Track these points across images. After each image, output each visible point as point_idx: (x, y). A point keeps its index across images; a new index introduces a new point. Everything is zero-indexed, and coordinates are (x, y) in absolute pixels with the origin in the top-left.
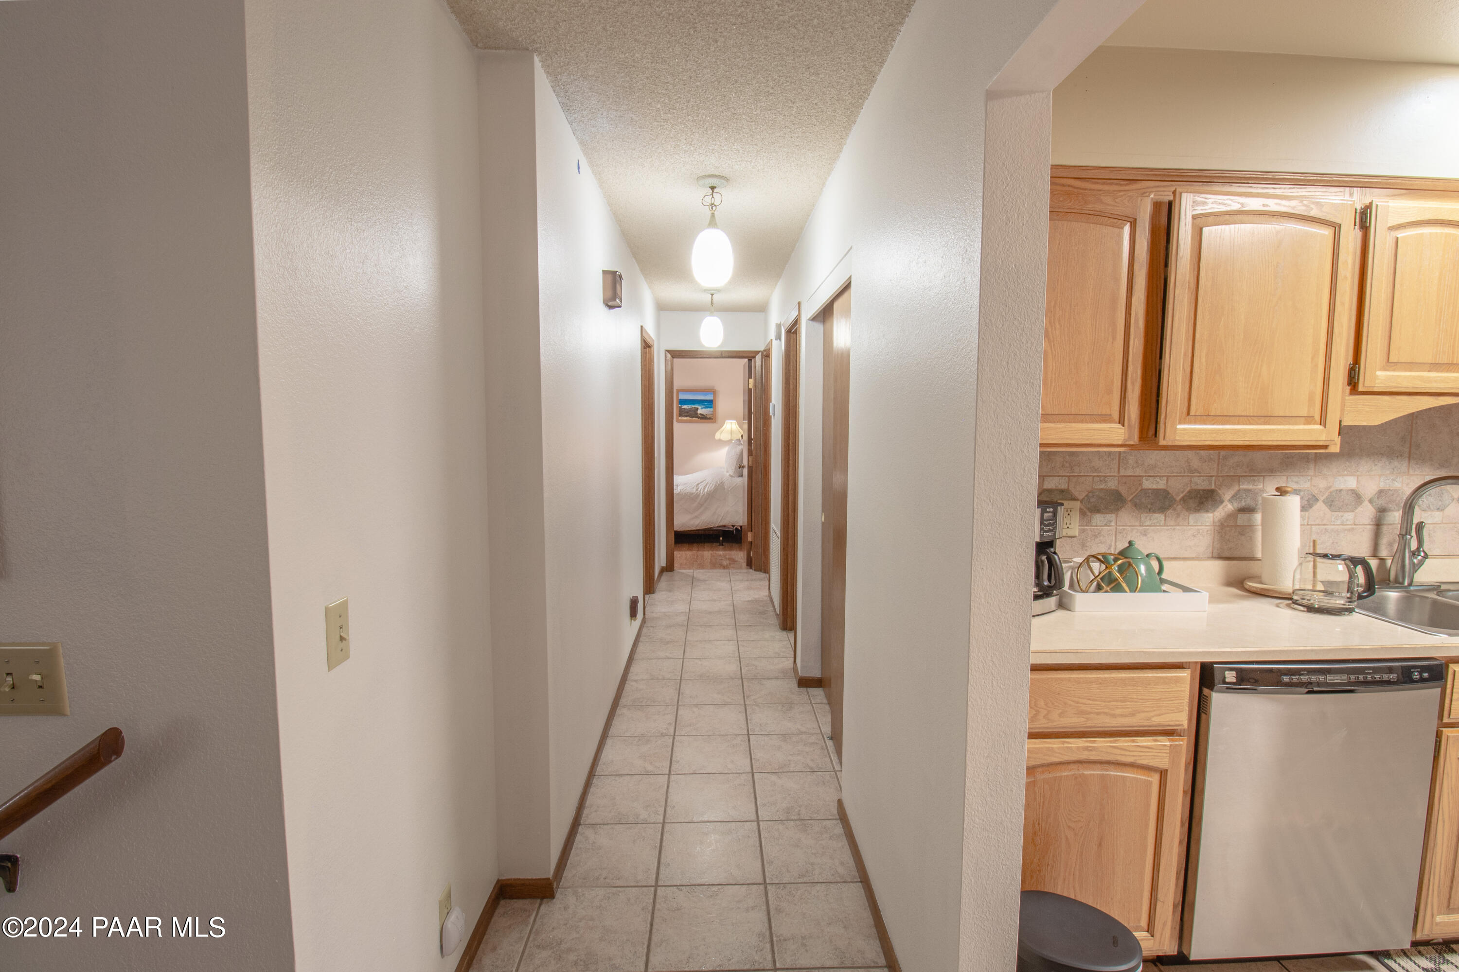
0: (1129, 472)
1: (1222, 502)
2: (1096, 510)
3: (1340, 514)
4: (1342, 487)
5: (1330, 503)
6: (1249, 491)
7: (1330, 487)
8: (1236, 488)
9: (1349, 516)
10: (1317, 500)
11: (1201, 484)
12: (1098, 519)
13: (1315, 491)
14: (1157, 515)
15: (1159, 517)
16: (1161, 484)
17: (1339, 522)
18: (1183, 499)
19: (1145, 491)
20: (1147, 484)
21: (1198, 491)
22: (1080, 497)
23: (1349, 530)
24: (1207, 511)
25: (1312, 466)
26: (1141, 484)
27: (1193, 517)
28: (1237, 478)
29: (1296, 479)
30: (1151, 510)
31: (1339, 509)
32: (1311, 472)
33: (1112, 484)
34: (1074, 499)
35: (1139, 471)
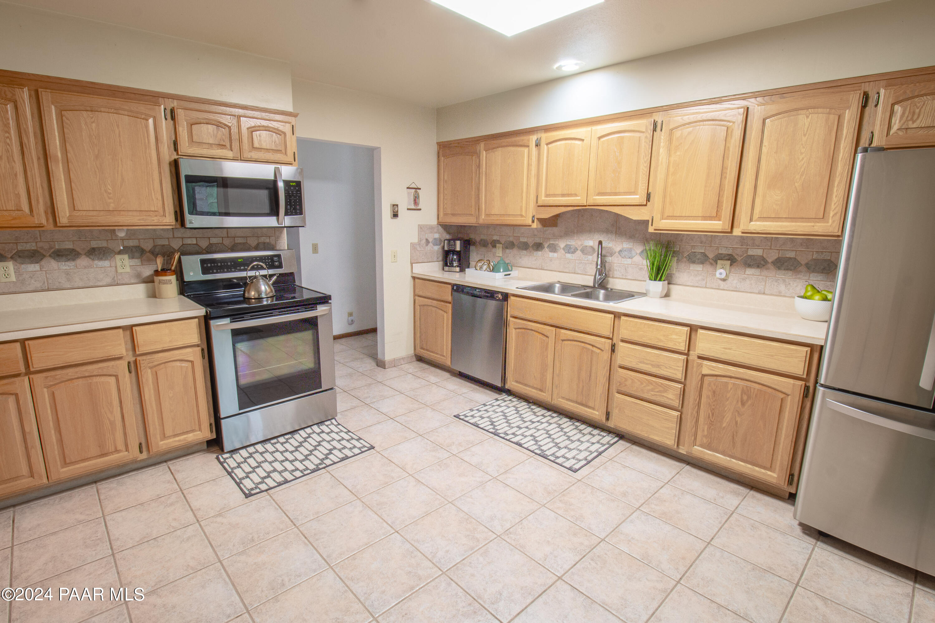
0: (516, 235)
1: (544, 248)
2: (507, 248)
3: (586, 256)
4: (587, 244)
5: (583, 251)
6: (553, 244)
7: (582, 245)
8: (548, 243)
9: (590, 257)
10: (577, 250)
11: (538, 240)
12: (508, 251)
13: (577, 246)
14: (524, 251)
15: (525, 252)
16: (525, 240)
17: (586, 259)
18: (533, 246)
19: (521, 242)
20: (522, 240)
21: (536, 243)
22: (503, 243)
23: (590, 263)
24: (539, 251)
25: (576, 235)
26: (519, 239)
27: (535, 253)
28: (549, 239)
29: (570, 240)
30: (523, 249)
31: (586, 254)
32: (575, 238)
33: (511, 239)
34: (501, 244)
35: (519, 235)
